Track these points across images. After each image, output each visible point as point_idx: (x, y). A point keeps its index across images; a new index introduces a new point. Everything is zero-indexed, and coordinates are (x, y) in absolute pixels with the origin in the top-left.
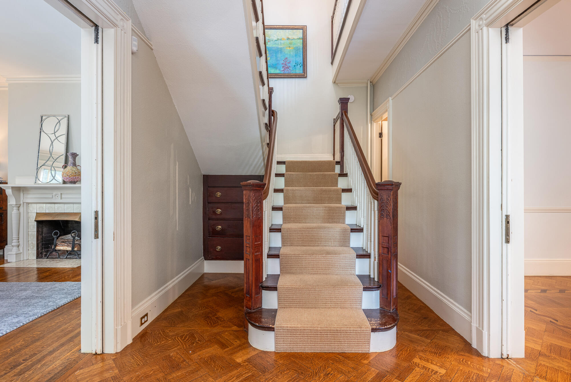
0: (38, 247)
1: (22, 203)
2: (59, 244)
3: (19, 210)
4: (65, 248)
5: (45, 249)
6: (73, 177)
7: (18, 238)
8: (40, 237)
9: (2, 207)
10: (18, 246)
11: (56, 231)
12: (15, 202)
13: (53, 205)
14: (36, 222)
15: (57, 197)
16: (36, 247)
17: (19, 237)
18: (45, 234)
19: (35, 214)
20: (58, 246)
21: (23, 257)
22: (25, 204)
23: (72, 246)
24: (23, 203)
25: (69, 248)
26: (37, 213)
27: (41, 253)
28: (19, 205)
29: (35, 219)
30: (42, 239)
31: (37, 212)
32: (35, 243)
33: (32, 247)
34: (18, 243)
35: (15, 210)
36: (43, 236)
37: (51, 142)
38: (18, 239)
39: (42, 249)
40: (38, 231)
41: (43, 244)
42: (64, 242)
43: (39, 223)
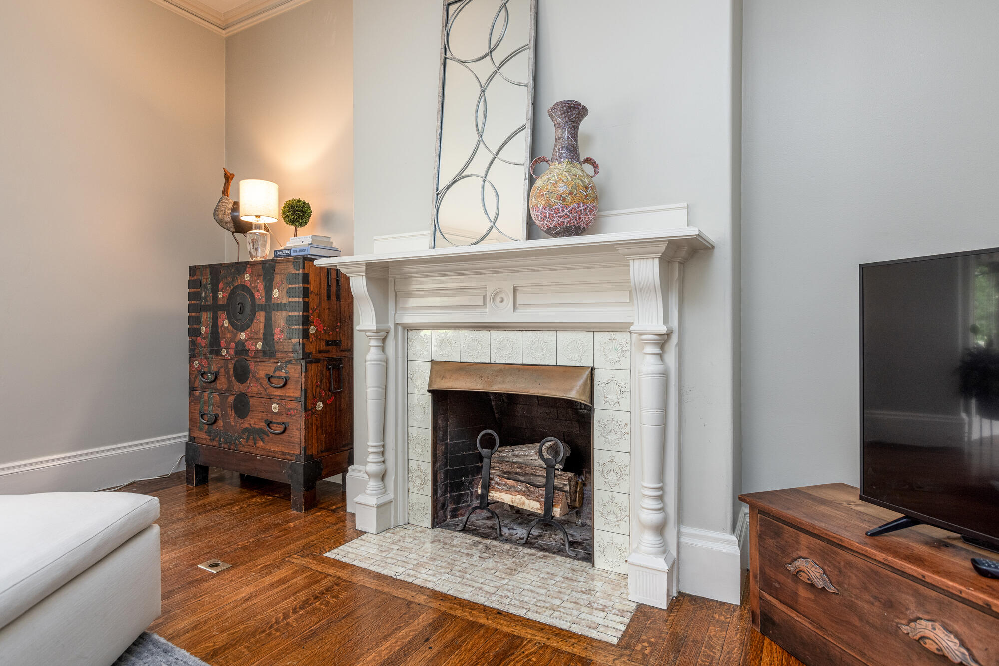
0: (436, 486)
1: (392, 326)
2: (497, 479)
3: (383, 349)
4: (517, 501)
5: (452, 491)
6: (579, 206)
7: (382, 449)
8: (441, 448)
9: (340, 341)
10: (383, 477)
11: (489, 431)
12: (374, 323)
13: (483, 334)
14: (430, 394)
15: (502, 301)
16: (429, 483)
17: (383, 446)
18: (451, 440)
19: (428, 366)
20: (493, 489)
21: (396, 517)
22: (400, 328)
23: (547, 497)
24: (396, 324)
25: (532, 502)
26: (432, 362)
27: (443, 506)
28: (383, 334)
29: (429, 385)
30: (445, 453)
31: (434, 359)
32: (427, 468)
33: (418, 482)
34: (382, 467)
35: (373, 350)
36: (446, 444)
37: (479, 90)
38: (383, 453)
39: (445, 492)
40: (435, 429)
41: (446, 473)
42: (509, 472)
43: (440, 398)
